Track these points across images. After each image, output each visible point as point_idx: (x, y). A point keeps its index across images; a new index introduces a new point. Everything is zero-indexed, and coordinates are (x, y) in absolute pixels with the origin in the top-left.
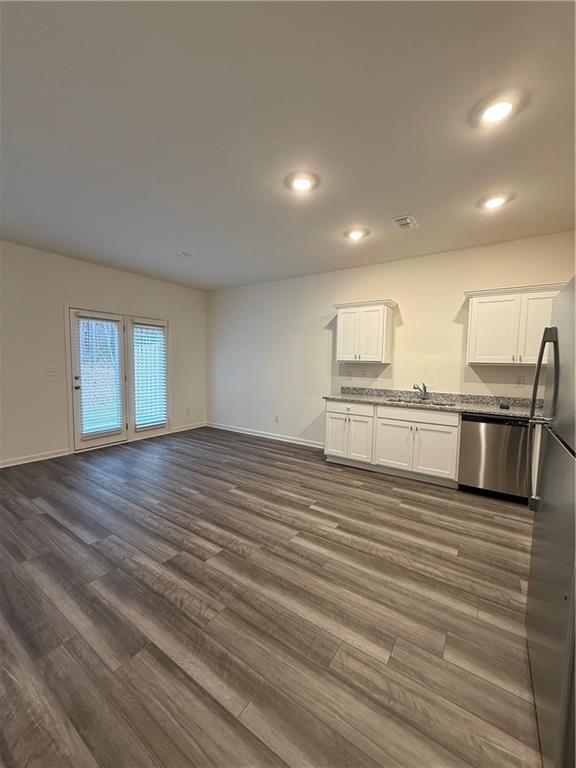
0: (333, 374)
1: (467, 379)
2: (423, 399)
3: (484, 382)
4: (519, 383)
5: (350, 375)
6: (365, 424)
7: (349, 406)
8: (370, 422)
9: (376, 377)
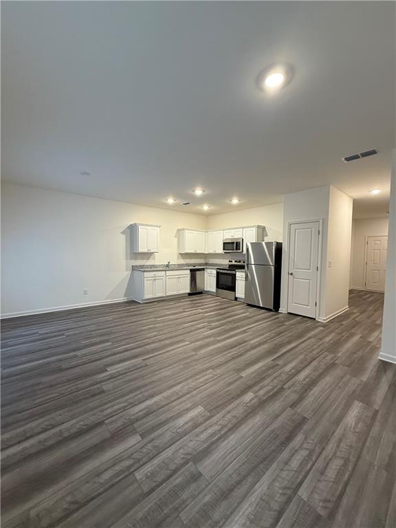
0: (127, 259)
1: (178, 259)
3: (183, 259)
5: (136, 259)
6: (162, 280)
7: (154, 273)
8: (164, 278)
9: (148, 259)
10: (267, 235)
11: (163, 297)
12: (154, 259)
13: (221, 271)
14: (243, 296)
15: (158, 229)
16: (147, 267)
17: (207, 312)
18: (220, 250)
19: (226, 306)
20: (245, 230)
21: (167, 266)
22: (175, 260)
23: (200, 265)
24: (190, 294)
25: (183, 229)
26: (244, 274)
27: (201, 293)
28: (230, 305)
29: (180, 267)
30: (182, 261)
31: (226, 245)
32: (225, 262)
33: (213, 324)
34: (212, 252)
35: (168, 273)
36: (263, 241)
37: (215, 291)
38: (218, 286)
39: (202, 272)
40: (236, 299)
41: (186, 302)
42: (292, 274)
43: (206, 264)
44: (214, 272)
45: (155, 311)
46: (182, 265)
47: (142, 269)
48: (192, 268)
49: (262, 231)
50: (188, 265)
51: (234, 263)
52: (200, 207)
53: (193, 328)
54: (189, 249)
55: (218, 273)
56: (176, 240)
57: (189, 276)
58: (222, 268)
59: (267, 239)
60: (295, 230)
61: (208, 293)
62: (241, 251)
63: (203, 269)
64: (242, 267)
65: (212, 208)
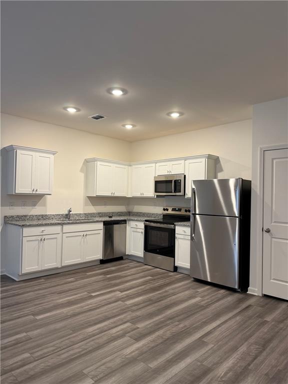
1: (86, 205)
2: (68, 218)
3: (93, 206)
4: (105, 205)
5: (12, 205)
6: (55, 240)
7: (42, 228)
8: (59, 236)
9: (34, 205)
10: (221, 170)
11: (57, 268)
12: (45, 205)
13: (153, 224)
14: (187, 265)
15: (52, 156)
16: (32, 218)
17: (129, 297)
18: (150, 192)
19: (161, 282)
20: (187, 161)
21: (68, 216)
22: (80, 208)
23: (120, 214)
24: (102, 262)
25: (94, 160)
26: (188, 230)
27: (121, 258)
28: (167, 281)
29: (88, 218)
30: (92, 209)
31: (159, 185)
32: (157, 210)
33: (141, 325)
34: (138, 195)
35: (67, 228)
36: (216, 178)
37: (143, 256)
38: (147, 249)
39: (122, 226)
40: (176, 269)
41: (95, 277)
42: (268, 231)
43: (129, 213)
44: (141, 225)
45: (37, 298)
46: (92, 215)
47: (22, 221)
48: (107, 219)
49: (214, 163)
50: (101, 215)
51: (170, 212)
52: (119, 126)
53: (104, 337)
54: (103, 190)
55: (146, 227)
56: (82, 175)
57: (102, 232)
58: (152, 219)
59: (221, 176)
60: (273, 159)
61: (132, 258)
62: (182, 193)
63: (125, 222)
64: (184, 219)
65: (139, 127)
